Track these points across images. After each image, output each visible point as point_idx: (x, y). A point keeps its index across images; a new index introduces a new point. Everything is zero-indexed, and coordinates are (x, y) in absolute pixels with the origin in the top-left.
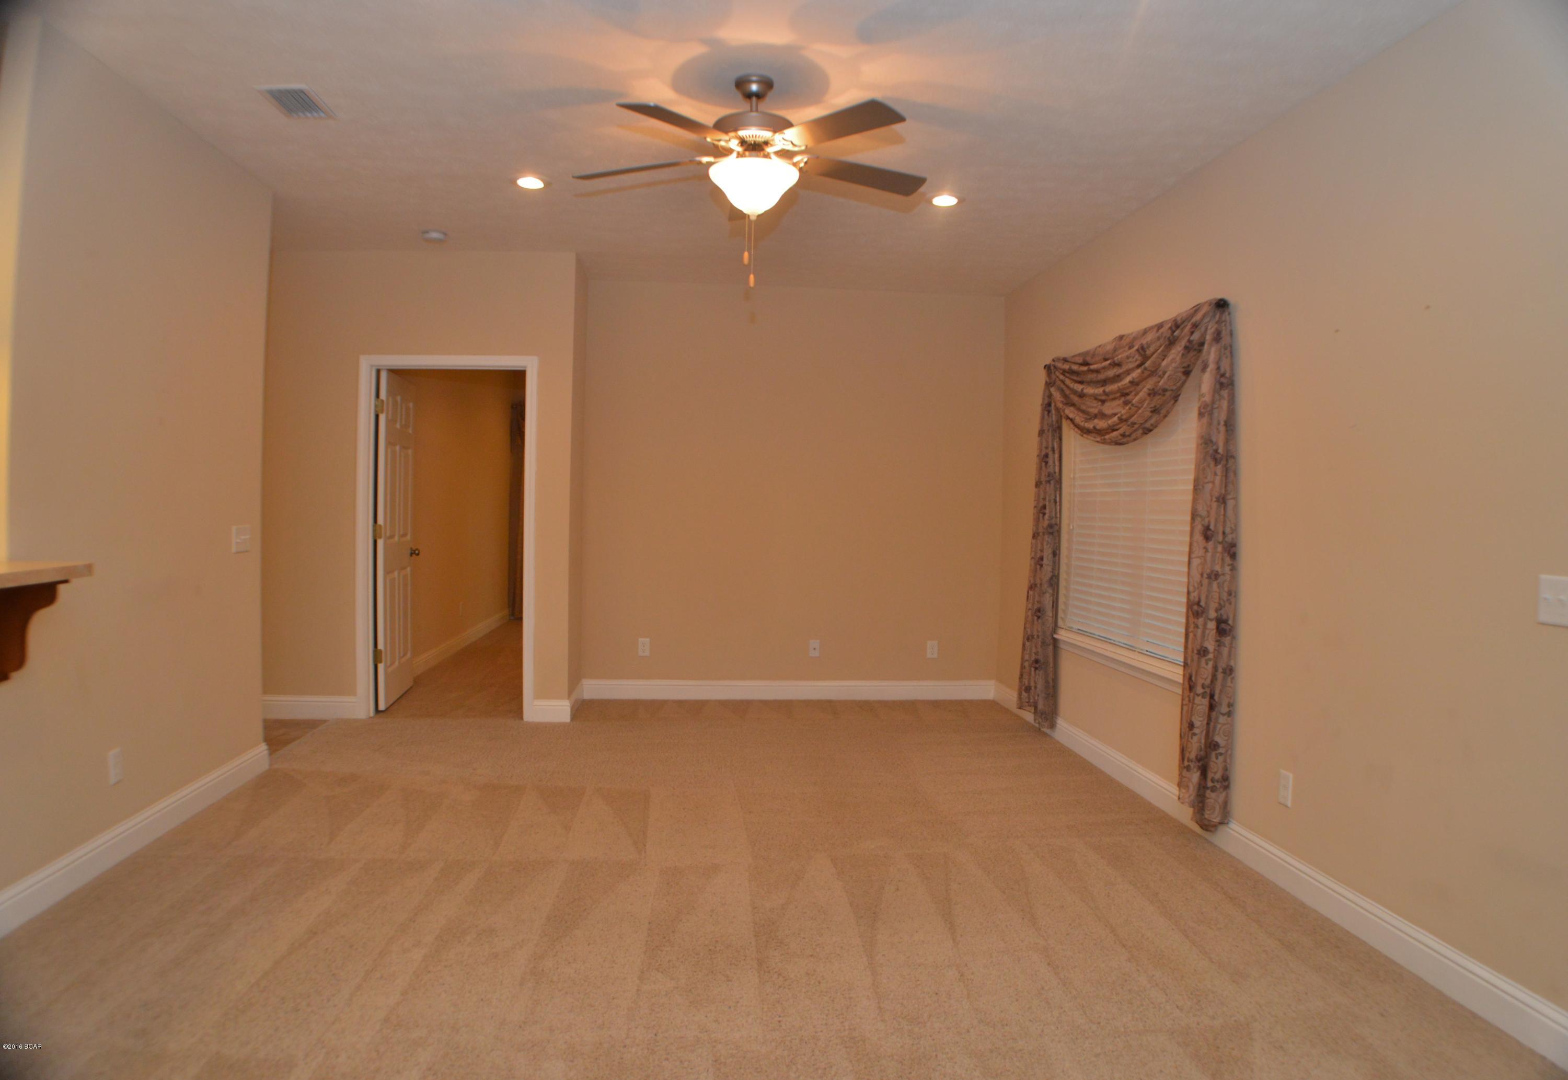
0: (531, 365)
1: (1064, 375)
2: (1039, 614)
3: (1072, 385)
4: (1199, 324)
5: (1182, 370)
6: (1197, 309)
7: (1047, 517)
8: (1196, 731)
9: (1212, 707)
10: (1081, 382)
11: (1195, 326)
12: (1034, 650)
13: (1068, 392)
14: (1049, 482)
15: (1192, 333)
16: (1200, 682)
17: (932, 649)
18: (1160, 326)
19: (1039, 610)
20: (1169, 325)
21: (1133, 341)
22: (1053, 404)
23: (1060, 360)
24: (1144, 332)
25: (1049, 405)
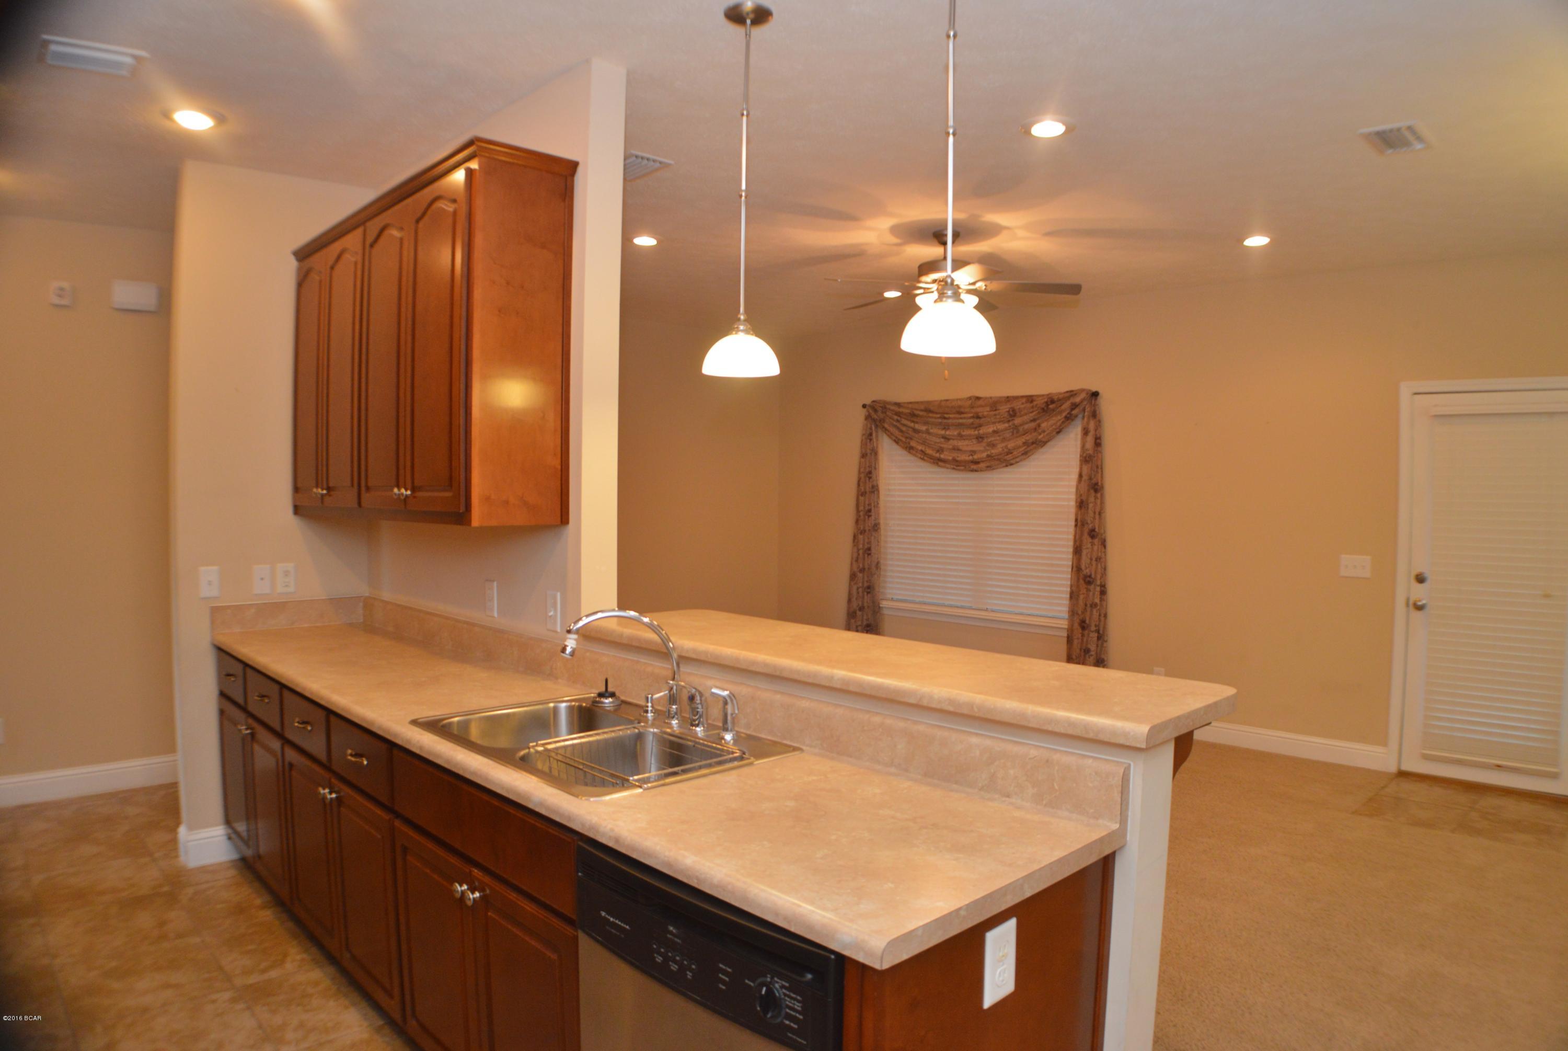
1: (899, 416)
2: (869, 590)
3: (912, 425)
4: (1079, 404)
5: (1058, 430)
6: (1072, 394)
7: (873, 518)
8: (1093, 653)
9: (1099, 638)
10: (913, 422)
11: (1074, 406)
12: (865, 617)
13: (904, 429)
14: (873, 492)
15: (1072, 409)
16: (1093, 624)
18: (1030, 399)
19: (869, 587)
20: (1046, 400)
21: (995, 404)
22: (874, 435)
23: (889, 403)
24: (1008, 399)
25: (871, 434)
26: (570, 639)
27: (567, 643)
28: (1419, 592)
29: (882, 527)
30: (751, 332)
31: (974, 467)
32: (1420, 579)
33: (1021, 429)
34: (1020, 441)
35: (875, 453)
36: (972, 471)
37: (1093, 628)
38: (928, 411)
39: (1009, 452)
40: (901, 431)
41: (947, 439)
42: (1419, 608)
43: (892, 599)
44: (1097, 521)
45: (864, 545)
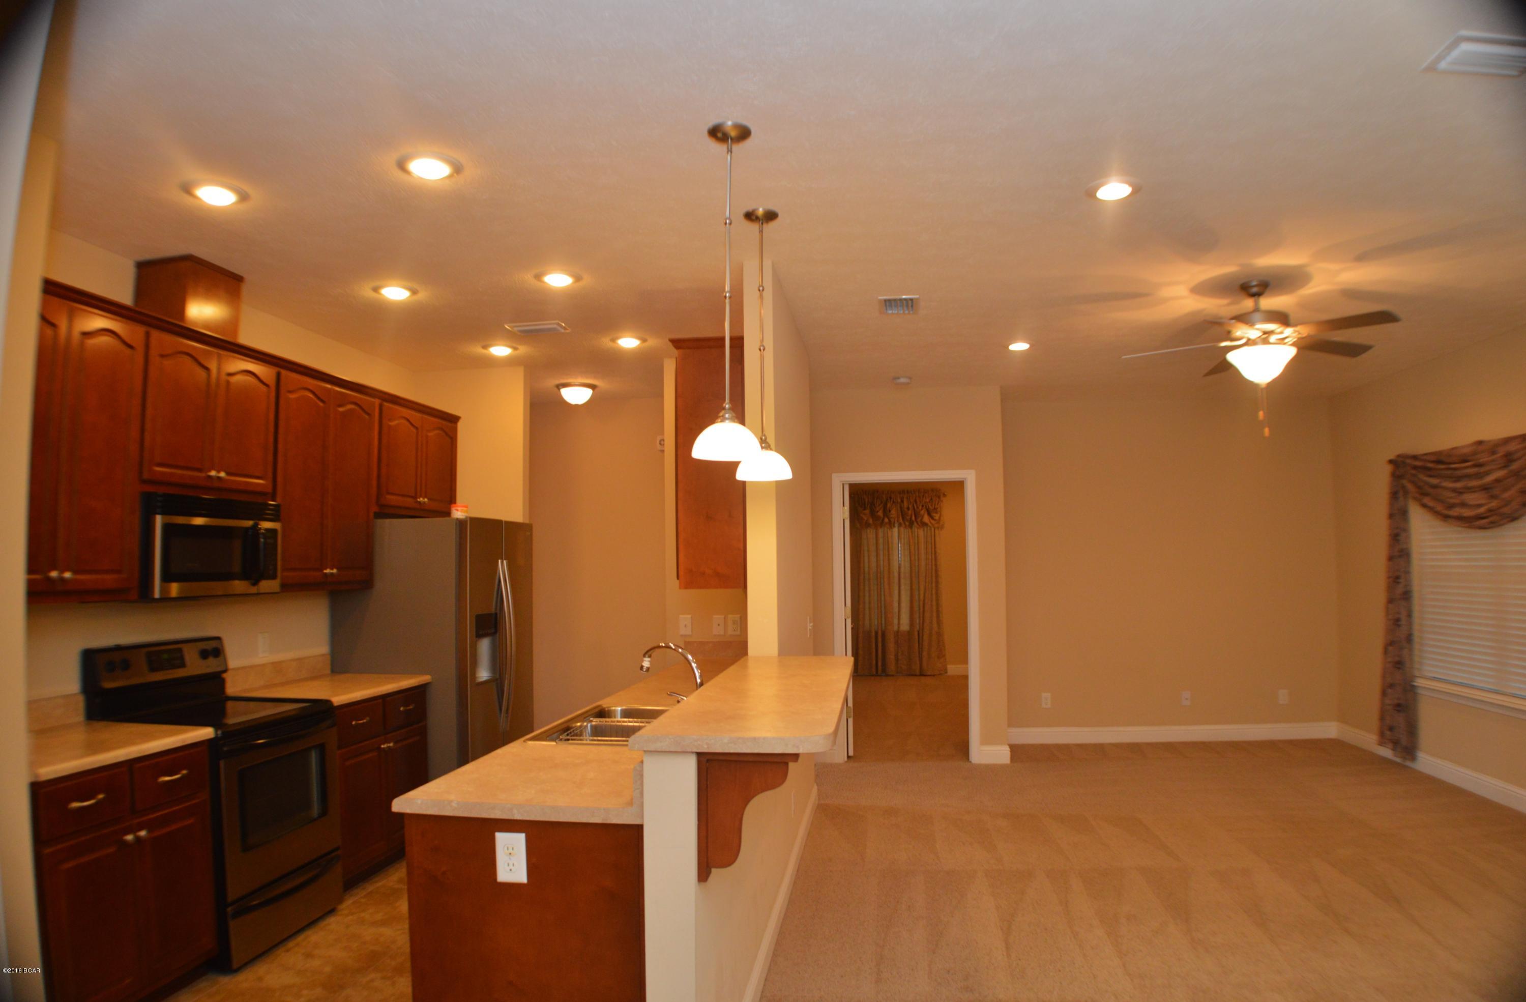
0: (970, 477)
1: (1416, 471)
10: (1431, 476)
12: (1393, 696)
13: (1420, 485)
17: (1283, 696)
19: (1402, 663)
21: (1493, 447)
22: (1400, 492)
23: (1408, 456)
24: (1507, 441)
25: (1397, 493)
29: (1415, 595)
38: (1439, 462)
39: (1506, 505)
41: (1456, 492)
43: (1429, 678)
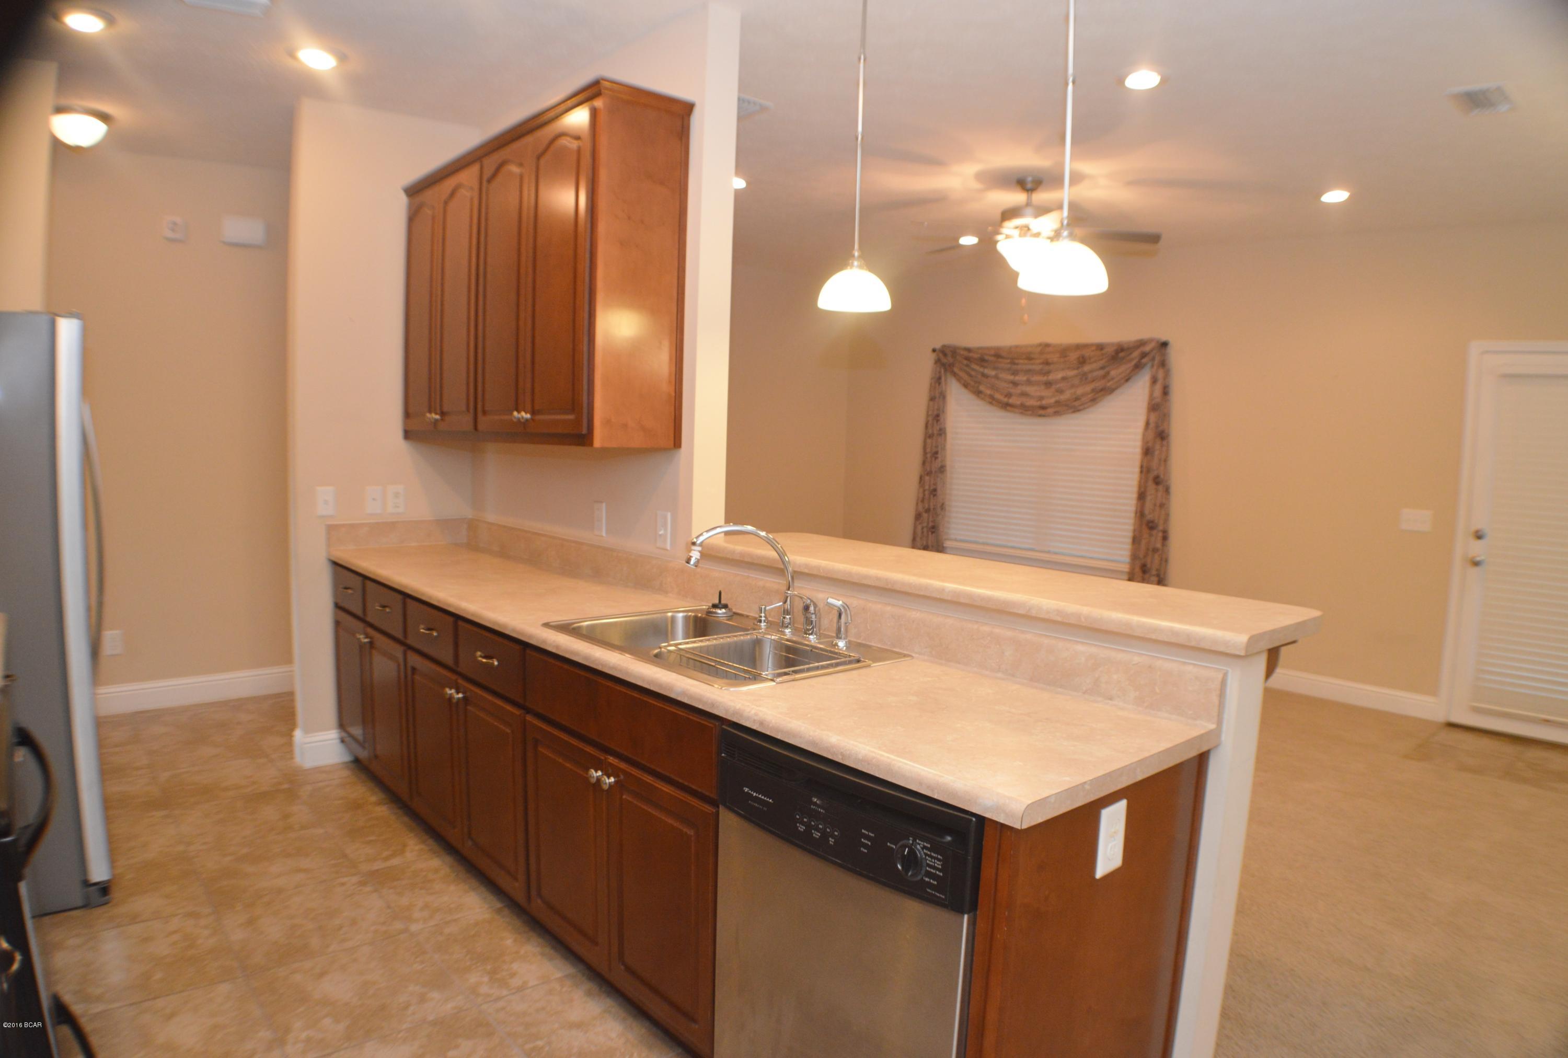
2: (933, 530)
3: (981, 369)
4: (1149, 353)
5: (1127, 378)
6: (1141, 343)
7: (940, 459)
10: (982, 366)
11: (1144, 355)
13: (973, 373)
14: (940, 435)
15: (1142, 358)
16: (1154, 568)
18: (1100, 347)
19: (933, 527)
20: (1115, 349)
21: (1064, 351)
22: (943, 379)
23: (959, 348)
24: (1078, 347)
25: (940, 378)
26: (694, 550)
27: (691, 554)
28: (1477, 549)
29: (948, 468)
30: (865, 267)
31: (1042, 412)
32: (1479, 536)
33: (1090, 376)
34: (1088, 388)
35: (943, 396)
36: (1040, 416)
37: (1154, 572)
38: (998, 356)
39: (1077, 399)
40: (971, 376)
41: (1015, 384)
42: (1476, 564)
43: (956, 540)
44: (1162, 468)
45: (930, 486)
